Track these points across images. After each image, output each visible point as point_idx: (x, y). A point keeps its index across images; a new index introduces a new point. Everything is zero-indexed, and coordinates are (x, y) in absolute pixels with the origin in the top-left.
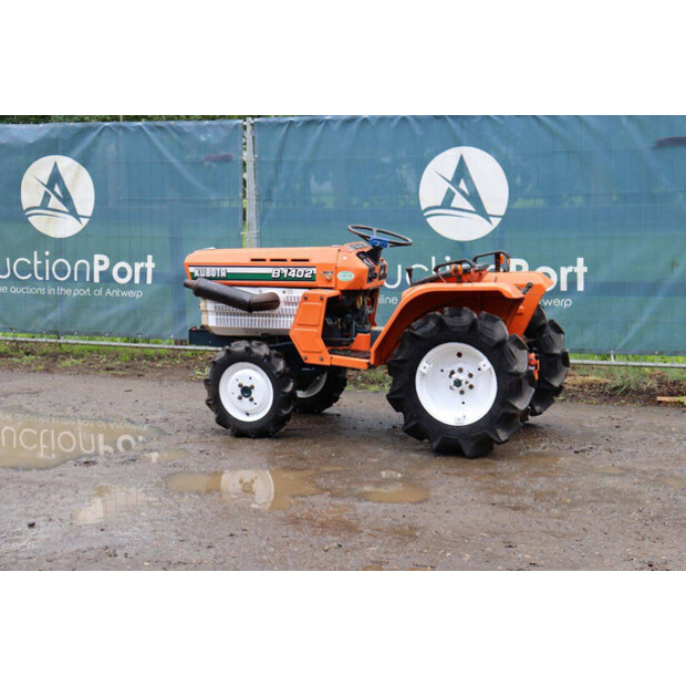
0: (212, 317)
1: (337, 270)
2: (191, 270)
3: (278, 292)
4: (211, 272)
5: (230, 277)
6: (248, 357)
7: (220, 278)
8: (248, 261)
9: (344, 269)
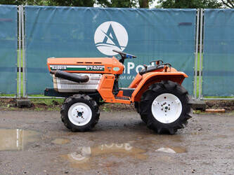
0: (59, 85)
1: (113, 67)
2: (51, 66)
3: (88, 75)
4: (60, 67)
5: (68, 69)
6: (82, 101)
7: (64, 70)
8: (75, 63)
9: (115, 66)
